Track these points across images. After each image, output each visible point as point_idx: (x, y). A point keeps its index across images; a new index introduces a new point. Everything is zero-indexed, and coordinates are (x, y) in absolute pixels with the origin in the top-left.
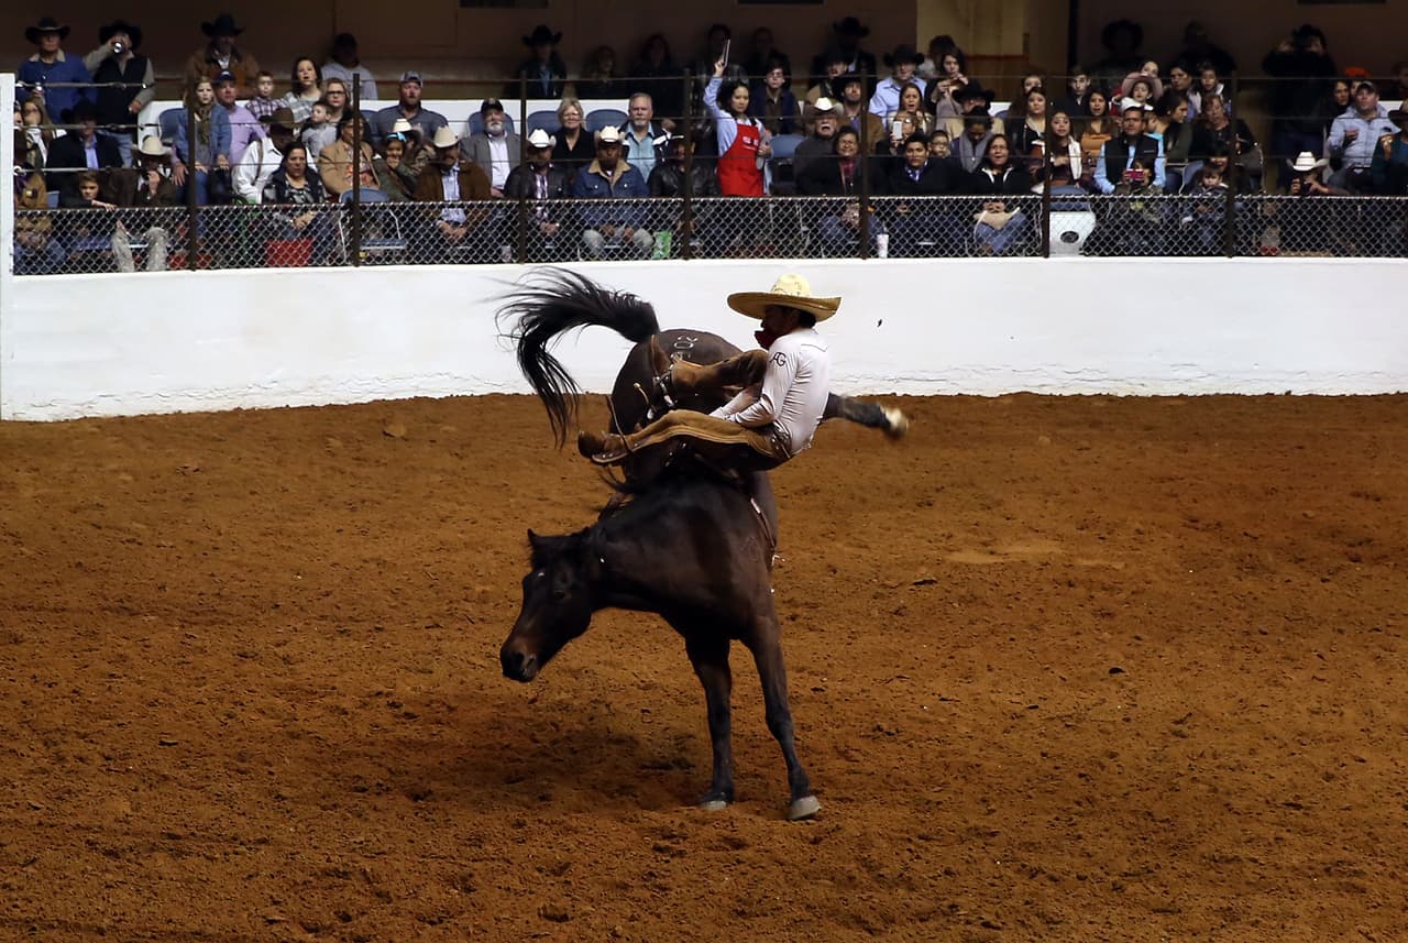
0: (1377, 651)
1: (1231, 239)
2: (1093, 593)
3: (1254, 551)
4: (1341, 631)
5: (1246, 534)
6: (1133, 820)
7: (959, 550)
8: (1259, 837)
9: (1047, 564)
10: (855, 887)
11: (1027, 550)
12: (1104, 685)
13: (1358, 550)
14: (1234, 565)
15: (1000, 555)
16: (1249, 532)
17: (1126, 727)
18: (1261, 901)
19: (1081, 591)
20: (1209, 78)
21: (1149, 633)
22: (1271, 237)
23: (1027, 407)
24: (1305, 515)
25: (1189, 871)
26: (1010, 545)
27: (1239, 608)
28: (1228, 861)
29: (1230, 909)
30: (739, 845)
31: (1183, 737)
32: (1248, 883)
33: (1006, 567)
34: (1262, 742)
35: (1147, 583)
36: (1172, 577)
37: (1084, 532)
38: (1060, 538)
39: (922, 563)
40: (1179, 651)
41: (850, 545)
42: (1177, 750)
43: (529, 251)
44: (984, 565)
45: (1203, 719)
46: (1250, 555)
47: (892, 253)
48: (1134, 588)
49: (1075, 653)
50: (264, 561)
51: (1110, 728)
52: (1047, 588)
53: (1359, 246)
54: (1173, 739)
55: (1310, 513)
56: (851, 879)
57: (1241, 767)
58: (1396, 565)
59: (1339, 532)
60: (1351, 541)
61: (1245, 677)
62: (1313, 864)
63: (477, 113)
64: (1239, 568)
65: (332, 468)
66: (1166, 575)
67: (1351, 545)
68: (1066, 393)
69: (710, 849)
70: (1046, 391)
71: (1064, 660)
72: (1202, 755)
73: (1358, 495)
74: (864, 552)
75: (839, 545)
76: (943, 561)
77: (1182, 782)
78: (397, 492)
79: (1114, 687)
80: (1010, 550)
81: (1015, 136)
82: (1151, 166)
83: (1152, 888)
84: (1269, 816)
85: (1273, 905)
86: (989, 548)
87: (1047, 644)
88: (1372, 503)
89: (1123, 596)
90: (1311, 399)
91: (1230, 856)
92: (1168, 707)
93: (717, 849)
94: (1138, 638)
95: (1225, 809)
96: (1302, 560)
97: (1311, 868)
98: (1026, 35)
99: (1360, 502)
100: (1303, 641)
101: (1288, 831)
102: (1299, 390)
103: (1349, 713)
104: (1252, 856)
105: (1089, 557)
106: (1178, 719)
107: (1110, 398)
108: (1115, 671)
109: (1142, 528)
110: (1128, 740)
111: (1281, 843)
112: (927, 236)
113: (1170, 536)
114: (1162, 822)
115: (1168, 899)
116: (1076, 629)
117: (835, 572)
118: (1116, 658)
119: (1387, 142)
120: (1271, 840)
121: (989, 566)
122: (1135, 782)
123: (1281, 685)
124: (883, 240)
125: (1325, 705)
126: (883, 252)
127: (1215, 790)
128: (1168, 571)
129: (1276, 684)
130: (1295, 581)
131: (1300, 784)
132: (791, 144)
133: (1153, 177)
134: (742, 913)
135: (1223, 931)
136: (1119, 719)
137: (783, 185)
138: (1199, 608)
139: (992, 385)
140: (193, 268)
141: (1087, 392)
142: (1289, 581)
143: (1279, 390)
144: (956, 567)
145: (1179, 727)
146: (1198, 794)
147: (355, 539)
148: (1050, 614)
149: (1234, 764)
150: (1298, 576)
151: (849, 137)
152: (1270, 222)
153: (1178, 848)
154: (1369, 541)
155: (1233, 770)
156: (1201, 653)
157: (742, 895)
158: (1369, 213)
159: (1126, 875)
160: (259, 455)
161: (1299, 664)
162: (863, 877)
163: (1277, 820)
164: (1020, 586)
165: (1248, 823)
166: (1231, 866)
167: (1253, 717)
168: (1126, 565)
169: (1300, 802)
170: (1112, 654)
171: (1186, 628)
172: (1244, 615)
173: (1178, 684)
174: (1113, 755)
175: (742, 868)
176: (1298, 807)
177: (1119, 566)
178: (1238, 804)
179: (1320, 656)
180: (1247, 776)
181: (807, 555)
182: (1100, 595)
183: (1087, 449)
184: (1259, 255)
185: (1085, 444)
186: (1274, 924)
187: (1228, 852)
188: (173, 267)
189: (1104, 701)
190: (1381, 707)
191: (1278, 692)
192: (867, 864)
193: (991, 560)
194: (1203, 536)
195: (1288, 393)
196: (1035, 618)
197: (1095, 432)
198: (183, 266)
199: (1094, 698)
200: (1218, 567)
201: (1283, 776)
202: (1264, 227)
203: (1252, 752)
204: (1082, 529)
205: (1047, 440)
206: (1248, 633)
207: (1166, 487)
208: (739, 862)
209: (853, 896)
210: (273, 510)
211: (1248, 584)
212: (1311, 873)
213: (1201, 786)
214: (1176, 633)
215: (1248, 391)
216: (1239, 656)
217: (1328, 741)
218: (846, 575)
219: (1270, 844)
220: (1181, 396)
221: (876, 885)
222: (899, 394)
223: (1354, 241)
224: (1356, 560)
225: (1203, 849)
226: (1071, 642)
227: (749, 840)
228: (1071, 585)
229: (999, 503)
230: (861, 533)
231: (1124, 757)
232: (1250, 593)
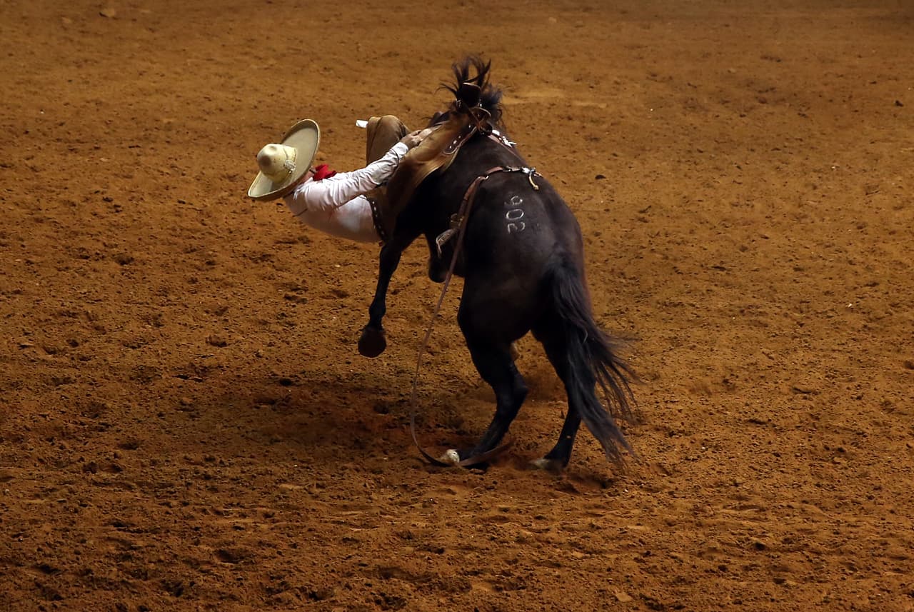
0: (777, 164)
2: (585, 124)
4: (752, 150)
5: (689, 85)
6: (611, 278)
8: (696, 289)
9: (553, 105)
10: (422, 324)
12: (592, 186)
14: (680, 106)
16: (691, 83)
17: (607, 215)
18: (698, 332)
19: (576, 123)
21: (623, 151)
24: (729, 71)
25: (648, 313)
27: (684, 134)
28: (675, 306)
29: (676, 338)
30: (343, 295)
31: (645, 222)
32: (689, 321)
34: (699, 226)
35: (622, 117)
36: (639, 114)
37: (579, 83)
38: (563, 87)
40: (643, 163)
41: (419, 91)
42: (641, 231)
45: (659, 210)
46: (692, 99)
48: (613, 121)
49: (572, 165)
51: (596, 216)
52: (554, 121)
54: (639, 223)
55: (733, 70)
56: (419, 318)
57: (684, 242)
58: (790, 105)
59: (752, 83)
61: (687, 181)
62: (732, 308)
64: (685, 108)
66: (634, 112)
67: (760, 92)
69: (323, 297)
71: (565, 170)
72: (658, 234)
73: (765, 58)
75: (412, 91)
77: (644, 252)
79: (599, 188)
83: (623, 324)
84: (703, 275)
85: (705, 335)
86: (515, 94)
87: (554, 159)
88: (774, 62)
89: (605, 127)
91: (677, 302)
92: (635, 202)
93: (328, 298)
94: (615, 155)
95: (673, 271)
96: (727, 102)
97: (731, 311)
99: (766, 62)
100: (726, 156)
101: (716, 285)
103: (758, 206)
104: (691, 302)
106: (642, 209)
108: (599, 177)
109: (619, 80)
110: (608, 224)
111: (711, 294)
113: (638, 86)
114: (630, 279)
115: (635, 331)
116: (573, 149)
118: (600, 168)
120: (705, 292)
121: (514, 106)
122: (613, 252)
123: (712, 187)
125: (742, 202)
127: (667, 258)
128: (636, 109)
129: (709, 186)
130: (722, 116)
131: (724, 253)
134: (345, 341)
135: (671, 353)
136: (602, 210)
138: (657, 134)
145: (642, 215)
146: (655, 261)
148: (556, 139)
149: (679, 241)
150: (724, 113)
153: (642, 297)
155: (679, 244)
156: (658, 165)
157: (345, 329)
159: (606, 315)
161: (724, 173)
162: (428, 317)
163: (708, 279)
164: (535, 120)
165: (687, 280)
166: (677, 309)
167: (693, 208)
168: (608, 106)
169: (723, 266)
170: (597, 165)
171: (648, 148)
172: (687, 139)
173: (642, 186)
174: (597, 234)
175: (345, 310)
176: (723, 269)
177: (603, 106)
178: (682, 267)
179: (739, 167)
180: (688, 248)
181: (390, 98)
182: (589, 125)
183: (582, 26)
185: (580, 22)
186: (705, 348)
187: (675, 300)
189: (592, 197)
190: (779, 201)
191: (709, 191)
192: (430, 308)
193: (516, 102)
194: (661, 86)
196: (545, 141)
197: (587, 14)
199: (585, 196)
200: (670, 107)
201: (712, 248)
203: (692, 232)
204: (578, 80)
205: (554, 20)
206: (689, 151)
207: (635, 53)
208: (343, 306)
209: (421, 330)
211: (690, 119)
212: (731, 313)
213: (657, 255)
214: (640, 152)
216: (684, 167)
217: (744, 225)
219: (703, 294)
221: (436, 322)
225: (657, 297)
226: (570, 157)
227: (349, 291)
228: (570, 119)
229: (522, 63)
230: (427, 83)
231: (606, 235)
232: (692, 125)
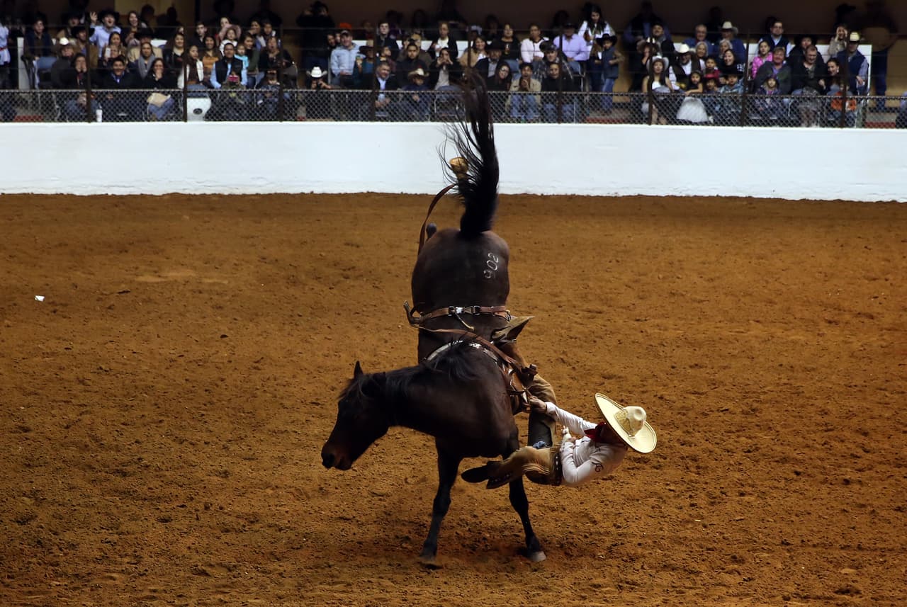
0: (357, 324)
1: (282, 111)
2: (212, 296)
3: (295, 274)
4: (339, 314)
5: (291, 265)
6: (233, 413)
7: (142, 275)
8: (298, 420)
9: (188, 282)
10: (88, 450)
11: (179, 275)
12: (218, 344)
13: (348, 273)
14: (285, 281)
15: (163, 277)
16: (292, 264)
17: (230, 365)
18: (299, 453)
19: (206, 296)
20: (268, 28)
21: (241, 317)
22: (302, 111)
23: (177, 200)
24: (321, 255)
25: (262, 438)
26: (168, 272)
27: (288, 303)
28: (282, 433)
29: (283, 457)
30: (27, 430)
31: (259, 369)
32: (293, 444)
33: (167, 283)
34: (299, 372)
35: (240, 291)
36: (253, 288)
37: (207, 265)
38: (195, 268)
39: (123, 282)
40: (257, 326)
41: (84, 273)
42: (256, 377)
44: (155, 283)
45: (269, 360)
46: (293, 276)
47: (104, 120)
48: (233, 294)
49: (202, 327)
51: (221, 365)
52: (188, 294)
53: (347, 116)
54: (254, 371)
55: (323, 254)
56: (86, 446)
57: (288, 384)
58: (367, 280)
59: (338, 263)
60: (344, 268)
61: (291, 338)
62: (325, 433)
64: (288, 283)
66: (249, 287)
67: (344, 270)
68: (197, 193)
69: (11, 432)
70: (187, 192)
71: (197, 331)
72: (268, 379)
73: (348, 244)
74: (92, 277)
75: (78, 273)
76: (134, 281)
77: (258, 393)
79: (223, 345)
80: (169, 275)
81: (168, 58)
82: (240, 74)
83: (243, 447)
84: (303, 409)
85: (305, 454)
86: (157, 274)
87: (189, 323)
88: (354, 248)
89: (227, 298)
90: (324, 195)
91: (283, 430)
92: (251, 355)
93: (15, 432)
94: (235, 319)
95: (281, 406)
96: (320, 278)
97: (324, 435)
99: (349, 247)
100: (320, 319)
101: (313, 416)
102: (318, 191)
103: (343, 355)
104: (294, 429)
105: (210, 278)
106: (256, 361)
107: (220, 196)
108: (224, 336)
109: (237, 262)
110: (231, 372)
111: (309, 423)
112: (123, 111)
113: (252, 267)
114: (248, 413)
115: (252, 453)
116: (203, 315)
117: (76, 287)
118: (224, 330)
119: (359, 63)
120: (304, 421)
121: (157, 283)
122: (234, 393)
123: (309, 342)
124: (99, 113)
125: (331, 353)
126: (100, 119)
127: (275, 397)
128: (251, 285)
129: (307, 341)
130: (316, 289)
131: (318, 392)
132: (49, 61)
133: (241, 80)
134: (29, 466)
135: (279, 468)
136: (225, 361)
137: (44, 83)
138: (267, 303)
139: (158, 190)
141: (208, 192)
142: (313, 289)
143: (307, 191)
144: (140, 284)
145: (257, 365)
146: (267, 399)
148: (190, 308)
149: (285, 383)
150: (318, 287)
151: (81, 59)
152: (301, 104)
153: (256, 427)
154: (353, 268)
155: (284, 386)
156: (268, 326)
157: (29, 456)
158: (352, 99)
159: (230, 441)
161: (318, 331)
162: (93, 445)
163: (307, 411)
164: (174, 293)
165: (292, 413)
166: (284, 435)
167: (294, 359)
168: (229, 283)
169: (319, 402)
170: (222, 328)
171: (260, 314)
172: (290, 307)
173: (256, 343)
174: (222, 380)
175: (28, 442)
176: (318, 404)
177: (226, 282)
178: (287, 403)
179: (329, 327)
180: (292, 389)
181: (61, 279)
182: (215, 297)
183: (209, 222)
184: (296, 120)
185: (207, 219)
186: (306, 464)
187: (282, 428)
189: (218, 352)
190: (359, 352)
191: (308, 346)
192: (95, 439)
193: (159, 280)
194: (269, 266)
195: (312, 193)
196: (182, 310)
197: (212, 213)
199: (213, 351)
200: (276, 282)
201: (309, 388)
202: (298, 106)
203: (294, 377)
204: (206, 263)
205: (188, 218)
206: (291, 316)
207: (249, 242)
208: (27, 439)
209: (87, 455)
211: (292, 291)
212: (324, 437)
213: (268, 395)
214: (254, 317)
215: (291, 191)
216: (287, 328)
217: (333, 370)
218: (82, 289)
219: (303, 423)
220: (257, 194)
221: (99, 449)
222: (110, 194)
223: (344, 113)
224: (347, 277)
225: (269, 426)
226: (201, 322)
227: (32, 427)
228: (200, 292)
229: (163, 251)
230: (90, 266)
231: (229, 381)
232: (293, 295)
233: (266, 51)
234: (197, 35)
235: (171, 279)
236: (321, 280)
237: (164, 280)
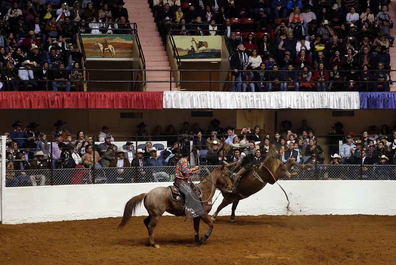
3: (323, 255)
7: (248, 255)
11: (266, 255)
13: (349, 254)
15: (258, 256)
20: (311, 134)
22: (326, 175)
23: (265, 218)
26: (261, 254)
33: (260, 259)
39: (239, 258)
43: (138, 180)
44: (254, 259)
50: (70, 260)
53: (348, 177)
60: (347, 252)
63: (125, 145)
65: (88, 236)
68: (275, 215)
70: (270, 214)
74: (224, 256)
76: (244, 258)
78: (105, 241)
80: (261, 255)
81: (262, 150)
82: (296, 158)
90: (337, 216)
98: (264, 124)
102: (334, 214)
105: (281, 257)
107: (286, 216)
117: (216, 261)
132: (205, 152)
137: (202, 163)
139: (256, 213)
140: (52, 185)
141: (280, 214)
142: (331, 262)
143: (329, 214)
144: (247, 259)
147: (94, 254)
152: (326, 171)
154: (352, 252)
158: (351, 169)
160: (69, 233)
184: (323, 180)
188: (47, 185)
195: (331, 214)
198: (49, 184)
202: (325, 173)
210: (73, 247)
215: (321, 214)
218: (219, 262)
223: (347, 176)
224: (348, 257)
233: (309, 146)
234: (276, 139)
235: (262, 257)
236: (335, 258)
237: (258, 257)
